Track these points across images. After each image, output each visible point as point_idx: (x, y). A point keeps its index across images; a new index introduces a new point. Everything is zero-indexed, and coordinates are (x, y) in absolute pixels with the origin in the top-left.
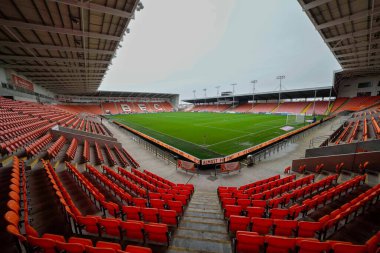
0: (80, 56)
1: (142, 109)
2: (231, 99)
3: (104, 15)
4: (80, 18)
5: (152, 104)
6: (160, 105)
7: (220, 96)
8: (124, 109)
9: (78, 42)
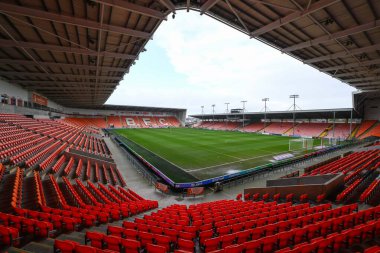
0: (91, 73)
1: (146, 124)
2: (241, 116)
3: (122, 36)
4: (97, 39)
5: (157, 119)
6: (167, 119)
7: (229, 112)
8: (128, 123)
9: (91, 60)
